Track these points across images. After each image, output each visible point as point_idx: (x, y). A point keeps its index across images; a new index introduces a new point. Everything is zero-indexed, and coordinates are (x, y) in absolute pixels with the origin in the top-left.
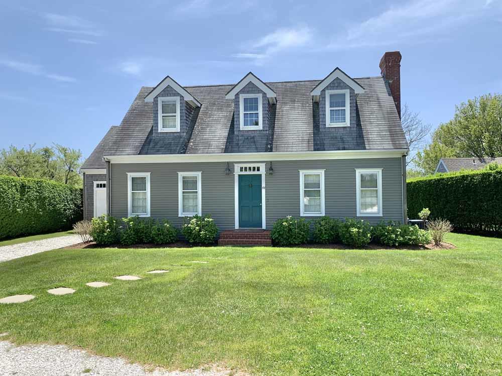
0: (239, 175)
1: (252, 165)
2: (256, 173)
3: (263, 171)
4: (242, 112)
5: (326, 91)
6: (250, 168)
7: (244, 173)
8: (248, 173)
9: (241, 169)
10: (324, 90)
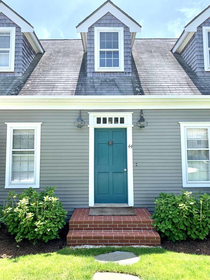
0: (96, 129)
1: (113, 115)
2: (119, 125)
3: (129, 124)
4: (97, 49)
5: (203, 27)
6: (110, 119)
7: (102, 125)
8: (108, 125)
9: (99, 120)
10: (200, 27)
